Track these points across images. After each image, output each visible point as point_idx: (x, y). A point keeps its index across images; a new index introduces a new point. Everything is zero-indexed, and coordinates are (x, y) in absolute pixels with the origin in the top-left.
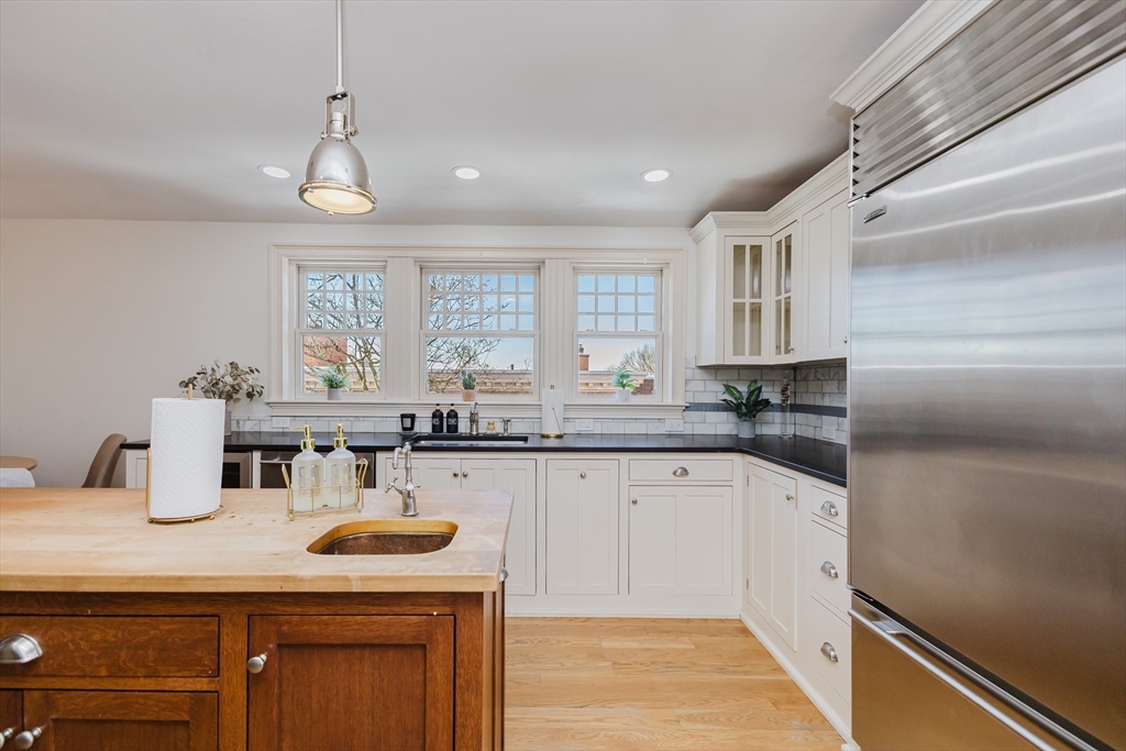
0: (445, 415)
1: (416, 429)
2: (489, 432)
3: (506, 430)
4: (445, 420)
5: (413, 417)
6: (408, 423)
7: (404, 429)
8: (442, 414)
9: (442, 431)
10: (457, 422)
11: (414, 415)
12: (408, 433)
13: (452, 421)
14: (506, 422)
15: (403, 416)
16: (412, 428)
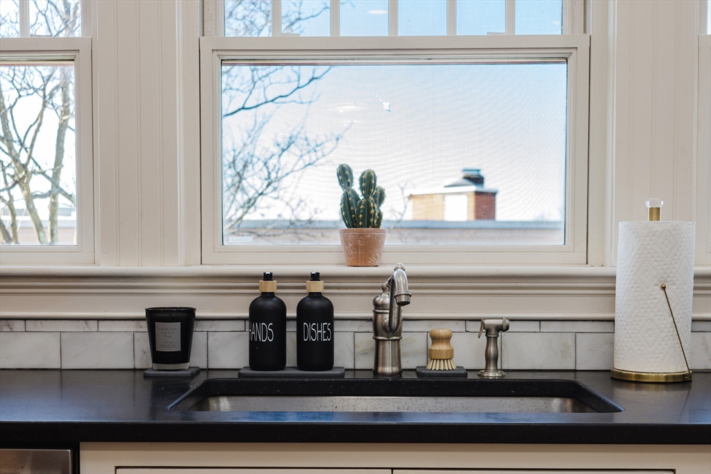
0: (291, 313)
1: (197, 359)
2: (436, 366)
3: (492, 359)
4: (291, 330)
5: (186, 318)
6: (171, 336)
7: (158, 357)
8: (282, 307)
9: (282, 365)
10: (330, 333)
11: (191, 311)
12: (170, 370)
13: (316, 332)
14: (493, 333)
15: (155, 317)
16: (183, 355)
